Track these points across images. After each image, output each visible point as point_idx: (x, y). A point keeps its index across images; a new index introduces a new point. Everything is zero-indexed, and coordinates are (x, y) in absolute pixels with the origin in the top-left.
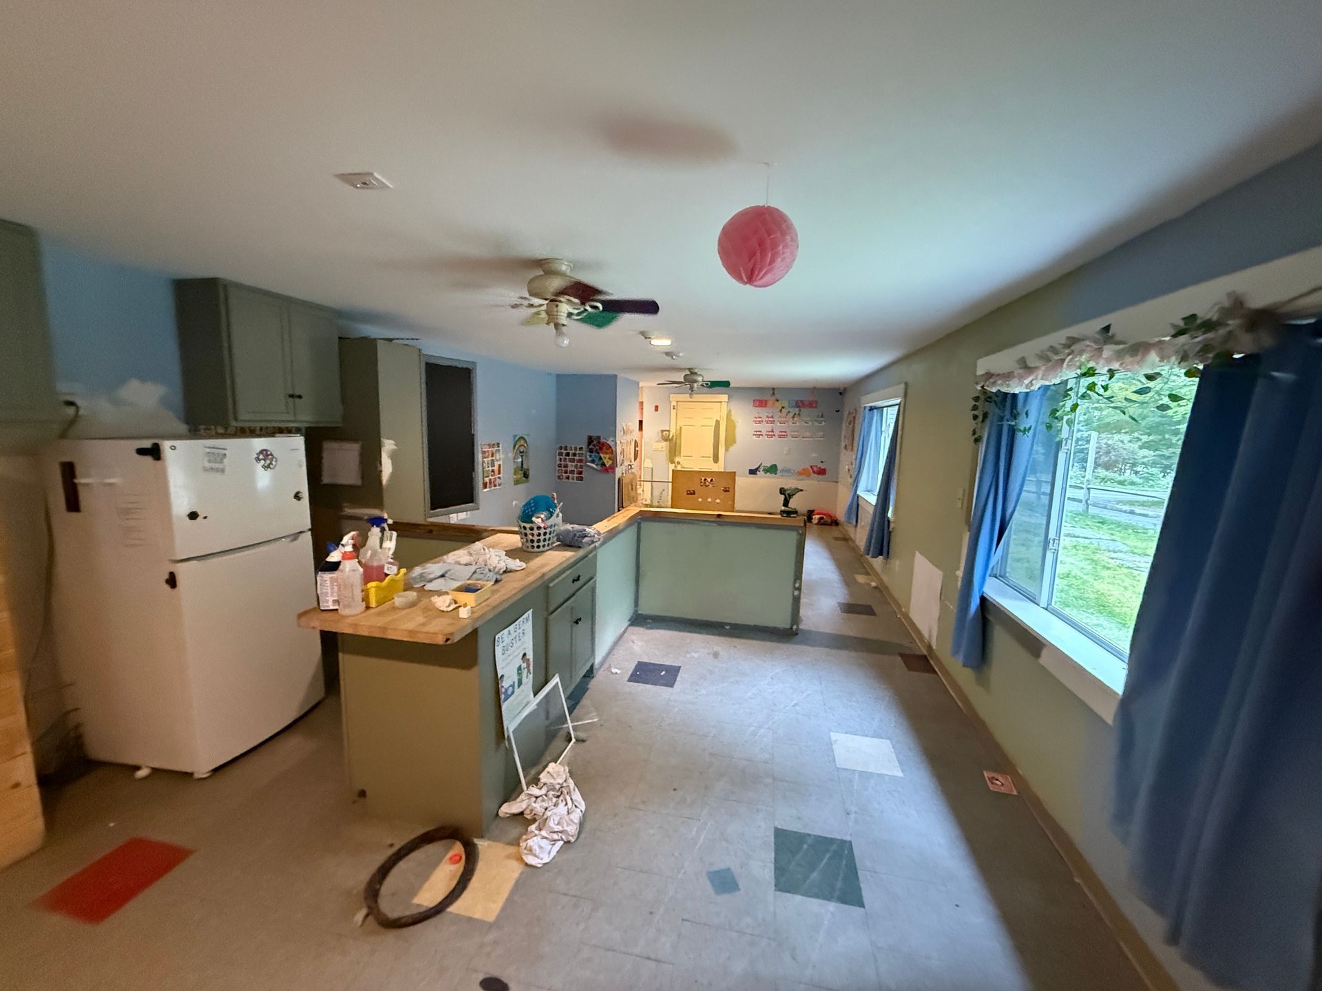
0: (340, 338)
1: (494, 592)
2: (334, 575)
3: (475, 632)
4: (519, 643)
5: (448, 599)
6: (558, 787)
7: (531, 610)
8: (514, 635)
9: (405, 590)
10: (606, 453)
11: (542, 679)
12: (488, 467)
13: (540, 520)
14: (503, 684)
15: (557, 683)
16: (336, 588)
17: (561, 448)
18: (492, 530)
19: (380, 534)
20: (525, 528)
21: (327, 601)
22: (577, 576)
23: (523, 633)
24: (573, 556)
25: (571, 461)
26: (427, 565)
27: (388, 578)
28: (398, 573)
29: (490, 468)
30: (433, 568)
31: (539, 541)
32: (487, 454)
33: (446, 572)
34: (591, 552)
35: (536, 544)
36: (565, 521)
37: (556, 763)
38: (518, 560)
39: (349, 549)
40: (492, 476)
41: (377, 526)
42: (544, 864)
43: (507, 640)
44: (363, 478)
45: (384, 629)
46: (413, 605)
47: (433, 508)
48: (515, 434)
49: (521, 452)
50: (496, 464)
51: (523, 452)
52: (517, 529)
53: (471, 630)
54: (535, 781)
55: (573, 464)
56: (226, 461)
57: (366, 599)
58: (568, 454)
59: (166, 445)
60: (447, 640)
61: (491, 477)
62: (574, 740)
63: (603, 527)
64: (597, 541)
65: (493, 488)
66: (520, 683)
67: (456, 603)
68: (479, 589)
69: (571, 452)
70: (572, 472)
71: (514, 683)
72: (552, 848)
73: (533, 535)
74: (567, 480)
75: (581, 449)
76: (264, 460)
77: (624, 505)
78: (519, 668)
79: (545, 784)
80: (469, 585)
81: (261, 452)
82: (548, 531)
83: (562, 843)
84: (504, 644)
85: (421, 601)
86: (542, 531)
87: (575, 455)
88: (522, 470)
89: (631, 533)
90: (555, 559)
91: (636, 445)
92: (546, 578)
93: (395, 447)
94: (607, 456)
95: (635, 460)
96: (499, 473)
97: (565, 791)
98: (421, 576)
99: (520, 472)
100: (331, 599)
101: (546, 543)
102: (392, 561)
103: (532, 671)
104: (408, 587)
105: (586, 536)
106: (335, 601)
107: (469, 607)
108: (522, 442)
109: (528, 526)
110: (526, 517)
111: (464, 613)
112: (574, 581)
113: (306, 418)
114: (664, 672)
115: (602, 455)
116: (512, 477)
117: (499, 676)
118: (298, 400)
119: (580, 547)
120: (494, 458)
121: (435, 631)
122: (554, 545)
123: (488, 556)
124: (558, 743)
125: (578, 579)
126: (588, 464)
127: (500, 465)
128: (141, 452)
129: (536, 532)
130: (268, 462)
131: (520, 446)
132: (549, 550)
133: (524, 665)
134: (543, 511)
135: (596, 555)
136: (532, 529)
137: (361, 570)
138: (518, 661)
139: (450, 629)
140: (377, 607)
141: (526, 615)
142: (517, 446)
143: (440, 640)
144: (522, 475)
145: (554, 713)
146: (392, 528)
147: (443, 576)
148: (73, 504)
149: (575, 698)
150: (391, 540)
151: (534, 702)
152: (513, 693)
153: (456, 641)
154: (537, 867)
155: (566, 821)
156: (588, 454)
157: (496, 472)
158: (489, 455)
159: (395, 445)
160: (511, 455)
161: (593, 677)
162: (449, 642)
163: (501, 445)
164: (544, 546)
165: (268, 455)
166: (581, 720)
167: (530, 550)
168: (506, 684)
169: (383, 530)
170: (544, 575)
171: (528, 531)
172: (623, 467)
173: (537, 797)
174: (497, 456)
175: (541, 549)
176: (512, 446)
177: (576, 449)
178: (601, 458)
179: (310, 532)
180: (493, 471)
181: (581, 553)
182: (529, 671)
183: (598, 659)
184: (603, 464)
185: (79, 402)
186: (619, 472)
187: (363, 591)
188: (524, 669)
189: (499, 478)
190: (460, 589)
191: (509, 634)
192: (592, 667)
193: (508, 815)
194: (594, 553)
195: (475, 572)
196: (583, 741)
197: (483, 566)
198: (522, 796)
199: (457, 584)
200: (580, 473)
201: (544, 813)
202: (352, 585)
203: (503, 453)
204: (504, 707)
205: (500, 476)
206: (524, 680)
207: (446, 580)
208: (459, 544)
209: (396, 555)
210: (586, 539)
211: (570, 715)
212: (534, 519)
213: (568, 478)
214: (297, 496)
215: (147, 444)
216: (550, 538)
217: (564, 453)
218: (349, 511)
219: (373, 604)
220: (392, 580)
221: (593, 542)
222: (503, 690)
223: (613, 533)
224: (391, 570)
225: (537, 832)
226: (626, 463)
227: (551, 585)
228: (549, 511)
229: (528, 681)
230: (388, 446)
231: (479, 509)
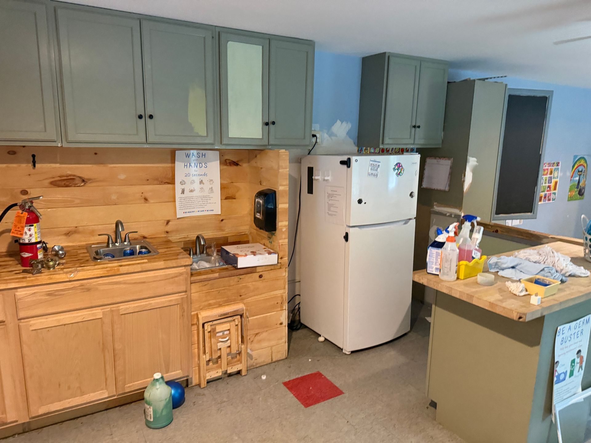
0: (448, 83)
1: (560, 290)
2: (439, 251)
3: (543, 318)
4: (577, 340)
5: (521, 286)
8: (573, 331)
9: (484, 272)
12: (545, 183)
14: (557, 369)
16: (439, 260)
18: (552, 238)
19: (470, 227)
20: (590, 240)
21: (432, 268)
23: (582, 333)
26: (502, 257)
27: (474, 260)
28: (481, 258)
29: (547, 185)
30: (506, 260)
32: (546, 172)
33: (517, 265)
38: (582, 268)
39: (452, 234)
40: (548, 191)
41: (469, 221)
43: (567, 334)
44: (450, 186)
45: (472, 297)
46: (491, 284)
47: (497, 213)
48: (575, 154)
49: (579, 171)
50: (553, 181)
51: (582, 171)
52: (581, 241)
53: (539, 316)
56: (379, 169)
57: (457, 272)
59: (353, 159)
60: (520, 318)
61: (546, 192)
65: (547, 202)
66: (572, 374)
68: (548, 285)
71: (566, 372)
76: (398, 169)
78: (573, 361)
80: (538, 279)
81: (397, 164)
84: (564, 336)
85: (497, 283)
93: (476, 164)
96: (555, 189)
98: (496, 264)
99: (576, 189)
100: (435, 267)
102: (478, 248)
103: (583, 368)
104: (486, 271)
106: (437, 269)
107: (539, 297)
108: (582, 162)
111: (535, 300)
113: (420, 141)
116: (567, 194)
117: (556, 361)
118: (417, 129)
120: (552, 176)
121: (511, 309)
123: (557, 258)
127: (556, 183)
128: (342, 163)
130: (399, 171)
131: (580, 166)
133: (578, 360)
137: (458, 251)
138: (573, 355)
139: (523, 310)
140: (464, 279)
141: (586, 318)
142: (576, 166)
143: (515, 317)
144: (577, 192)
146: (479, 224)
147: (513, 267)
148: (310, 191)
150: (479, 232)
151: (581, 395)
152: (564, 379)
153: (527, 320)
157: (552, 188)
159: (477, 162)
160: (569, 174)
162: (521, 320)
163: (560, 165)
165: (399, 166)
168: (559, 369)
169: (473, 225)
174: (556, 174)
176: (571, 165)
179: (415, 220)
180: (549, 187)
182: (581, 367)
185: (318, 135)
187: (457, 266)
188: (577, 363)
189: (555, 194)
190: (530, 280)
191: (570, 328)
195: (543, 270)
197: (551, 266)
199: (528, 277)
202: (451, 260)
203: (561, 171)
204: (555, 388)
205: (556, 191)
206: (575, 372)
207: (516, 271)
208: (525, 246)
209: (481, 245)
214: (411, 195)
215: (345, 158)
218: (437, 208)
219: (462, 276)
220: (477, 262)
222: (557, 374)
224: (477, 255)
229: (579, 375)
230: (472, 162)
231: (536, 218)
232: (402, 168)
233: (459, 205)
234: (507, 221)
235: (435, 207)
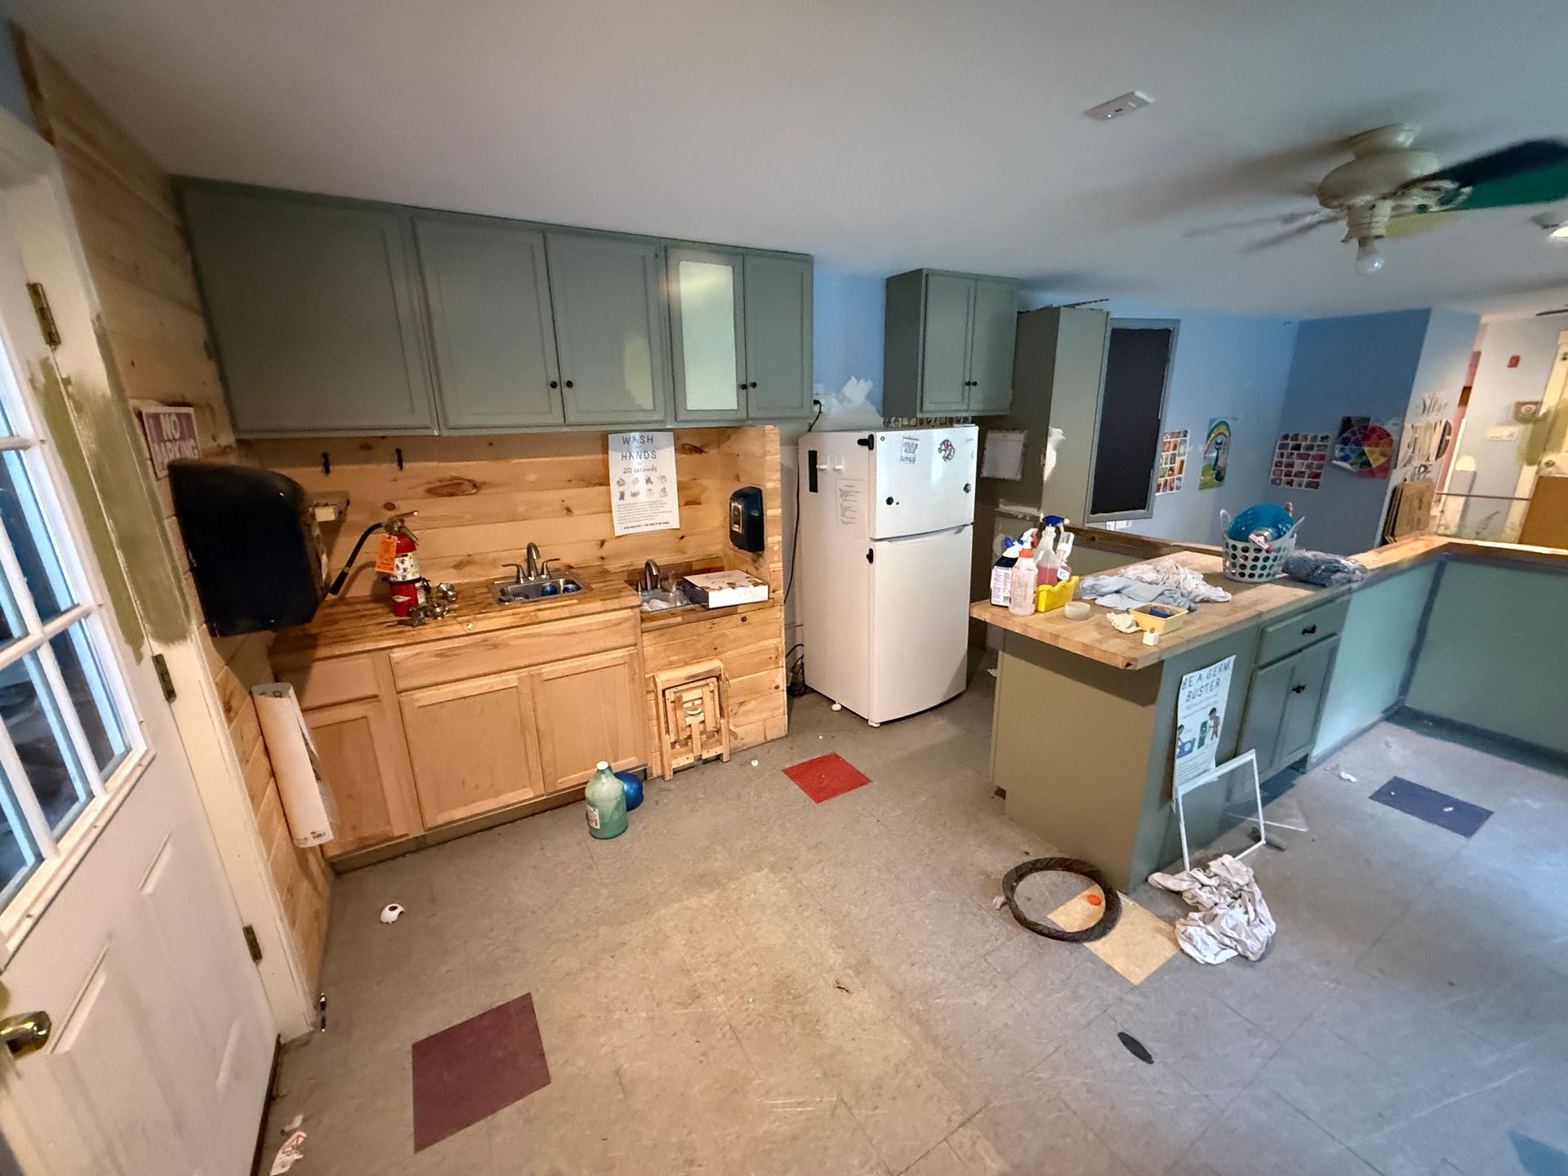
0: (1019, 313)
1: (1187, 623)
2: (1009, 571)
3: (1161, 664)
4: (1210, 694)
5: (1129, 618)
6: (1235, 887)
7: (1234, 657)
8: (1205, 681)
9: (1074, 600)
10: (1377, 445)
11: (1230, 747)
12: (1166, 464)
13: (1261, 539)
14: (1181, 736)
15: (1252, 760)
16: (1009, 585)
17: (1286, 437)
18: (1175, 546)
19: (1054, 535)
20: (1234, 548)
21: (998, 597)
22: (1311, 625)
23: (1218, 683)
24: (1307, 597)
25: (1300, 457)
26: (1101, 577)
27: (1060, 584)
28: (1069, 581)
29: (1169, 466)
30: (1108, 581)
31: (1254, 567)
32: (1167, 447)
33: (1123, 589)
34: (1342, 594)
35: (1247, 571)
36: (1299, 545)
37: (1234, 857)
38: (1220, 589)
39: (1027, 546)
40: (1169, 475)
41: (1053, 526)
42: (1206, 963)
43: (1196, 685)
44: (1023, 473)
45: (1057, 637)
46: (1085, 617)
47: (1093, 512)
48: (1212, 417)
49: (1217, 444)
50: (1178, 460)
51: (1221, 444)
52: (1220, 549)
53: (1156, 661)
54: (1203, 865)
55: (1305, 462)
56: (917, 451)
57: (1036, 602)
58: (1298, 447)
59: (878, 435)
60: (1128, 665)
61: (1167, 478)
62: (1263, 842)
63: (1371, 560)
64: (1356, 581)
65: (1168, 492)
66: (1201, 743)
67: (1138, 625)
68: (1170, 616)
69: (1303, 444)
70: (1300, 474)
71: (1194, 739)
72: (1219, 952)
73: (1246, 558)
74: (1288, 487)
75: (1325, 438)
76: (945, 450)
77: (1396, 533)
78: (1204, 724)
79: (1216, 875)
80: (1155, 607)
81: (943, 443)
82: (1272, 555)
83: (1236, 954)
84: (1191, 689)
85: (1093, 615)
86: (1263, 555)
87: (1311, 447)
88: (1214, 469)
89: (1424, 576)
90: (1277, 596)
91: (1447, 429)
92: (1266, 618)
93: (1062, 437)
94: (1377, 450)
95: (1437, 457)
96: (1180, 472)
97: (1246, 896)
98: (1093, 587)
99: (1212, 472)
100: (1002, 595)
101: (1265, 572)
102: (1066, 565)
103: (1219, 734)
104: (1077, 598)
105: (1338, 571)
106: (1005, 598)
107: (1156, 634)
108: (1223, 429)
109: (1240, 545)
110: (1240, 532)
111: (1149, 639)
112: (1305, 631)
113: (977, 407)
114: (1451, 809)
115: (1366, 449)
116: (1198, 478)
117: (1179, 725)
118: (973, 387)
119: (1324, 586)
120: (1176, 452)
121: (1114, 652)
122: (1278, 576)
123: (1183, 576)
124: (1235, 836)
125: (1313, 630)
126: (1335, 462)
127: (1182, 462)
128: (861, 442)
129: (1251, 554)
130: (948, 452)
131: (1219, 435)
132: (1268, 582)
133: (1211, 723)
134: (1268, 527)
135: (1348, 602)
136: (1245, 550)
137: (1037, 570)
138: (1204, 716)
139: (1132, 654)
140: (1046, 611)
141: (1225, 661)
142: (1213, 435)
143: (1120, 663)
144: (1214, 476)
145: (1237, 797)
146: (1067, 529)
147: (1118, 592)
148: (814, 487)
149: (1274, 788)
150: (1067, 542)
151: (1215, 773)
152: (1190, 751)
153: (1138, 667)
154: (1197, 962)
155: (1246, 931)
156: (1339, 446)
157: (1176, 470)
158: (1169, 448)
159: (1063, 435)
160: (1201, 448)
161: (1304, 773)
162: (1129, 668)
163: (1189, 435)
164: (1261, 576)
165: (948, 446)
166: (1280, 821)
167: (1238, 578)
168: (1184, 737)
169: (1058, 531)
170: (1260, 614)
171: (1239, 553)
172: (1410, 469)
173: (1203, 885)
174: (1182, 449)
175: (1256, 579)
176: (1206, 434)
177: (1314, 438)
178: (1363, 454)
179: (972, 526)
180: (1172, 469)
181: (1324, 594)
182: (1215, 733)
183: (1317, 751)
184: (1368, 464)
185: (822, 401)
186: (1396, 478)
187: (1035, 592)
188: (1210, 727)
189: (1179, 479)
190: (1142, 610)
191: (1200, 678)
192: (1304, 761)
193: (1160, 887)
194: (1345, 598)
195: (1162, 594)
196: (1279, 848)
197: (1174, 589)
198: (1183, 875)
199: (1140, 605)
200: (1317, 476)
201: (1212, 907)
202: (1026, 586)
203: (1190, 444)
204: (1178, 762)
205: (1182, 476)
206: (1207, 740)
207: (1121, 597)
208: (1133, 559)
209: (1071, 561)
210: (1338, 575)
211: (1263, 806)
212: (1252, 536)
213: (1290, 483)
214: (966, 489)
215: (865, 435)
216: (1272, 566)
217: (1291, 444)
219: (1042, 608)
220: (1064, 586)
221: (1349, 581)
222: (1180, 744)
223: (1388, 573)
224: (1064, 575)
225: (1201, 923)
226: (1416, 463)
227: (1270, 630)
228: (1277, 527)
229: (1212, 744)
230: (1056, 435)
231: (1151, 517)
232: (952, 448)
233: (1037, 502)
234: (1108, 523)
235: (1000, 506)
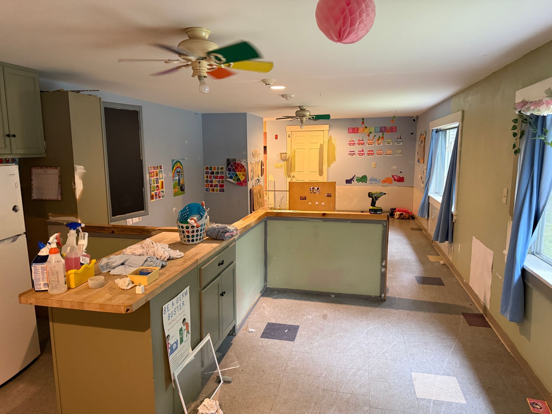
0: (41, 91)
1: (161, 275)
2: (44, 265)
3: (148, 304)
4: (180, 311)
5: (127, 280)
7: (189, 287)
8: (176, 306)
9: (96, 275)
10: (241, 171)
11: (197, 337)
12: (154, 184)
13: (193, 221)
14: (169, 342)
15: (209, 340)
16: (45, 275)
17: (207, 168)
18: (158, 230)
19: (76, 235)
20: (182, 227)
21: (40, 285)
22: (221, 261)
23: (183, 304)
24: (218, 247)
25: (215, 177)
26: (111, 257)
27: (83, 266)
28: (90, 262)
29: (156, 185)
30: (115, 259)
31: (193, 236)
32: (153, 174)
33: (125, 262)
34: (231, 243)
35: (191, 239)
36: (211, 221)
38: (178, 251)
39: (54, 246)
40: (157, 190)
41: (74, 229)
43: (171, 309)
44: (62, 194)
45: (82, 303)
46: (102, 285)
47: (114, 215)
48: (173, 159)
50: (160, 181)
51: (179, 172)
52: (176, 228)
53: (145, 303)
55: (217, 180)
57: (67, 282)
58: (212, 173)
60: (128, 310)
62: (222, 382)
63: (239, 225)
64: (235, 235)
65: (158, 199)
66: (182, 341)
67: (133, 283)
68: (150, 273)
69: (215, 171)
70: (216, 186)
71: (177, 340)
73: (188, 232)
74: (212, 192)
75: (222, 168)
77: (254, 209)
78: (181, 330)
80: (142, 270)
82: (199, 229)
84: (169, 313)
85: (107, 282)
86: (195, 229)
87: (218, 173)
88: (179, 185)
89: (260, 229)
90: (205, 249)
91: (262, 164)
92: (199, 262)
93: (84, 171)
94: (241, 173)
95: (262, 175)
96: (162, 188)
98: (107, 264)
99: (178, 187)
100: (42, 283)
101: (198, 238)
102: (85, 254)
103: (190, 332)
104: (98, 273)
105: (227, 232)
106: (45, 284)
107: (142, 286)
108: (179, 165)
109: (185, 225)
110: (183, 218)
111: (139, 290)
112: (219, 265)
113: (19, 152)
114: (287, 330)
115: (238, 173)
116: (172, 191)
117: (166, 336)
118: (12, 138)
119: (223, 240)
120: (158, 177)
121: (119, 304)
122: (204, 239)
123: (156, 248)
124: (211, 384)
125: (222, 263)
126: (227, 179)
127: (162, 182)
129: (190, 230)
131: (177, 168)
132: (201, 243)
133: (184, 328)
134: (195, 215)
135: (235, 245)
136: (187, 228)
137: (63, 261)
138: (180, 325)
139: (129, 302)
140: (76, 288)
141: (185, 291)
142: (175, 168)
143: (123, 311)
144: (180, 189)
145: (207, 363)
146: (84, 230)
147: (123, 264)
149: (222, 351)
150: (84, 239)
151: (192, 355)
152: (177, 348)
153: (134, 311)
156: (228, 172)
157: (160, 187)
159: (85, 169)
160: (171, 175)
161: (235, 335)
162: (129, 312)
163: (163, 167)
164: (197, 240)
166: (227, 367)
167: (187, 243)
168: (171, 341)
169: (78, 232)
170: (197, 261)
171: (185, 230)
172: (254, 181)
174: (161, 176)
175: (195, 242)
176: (171, 168)
177: (218, 169)
178: (237, 175)
179: (25, 235)
180: (157, 186)
181: (224, 244)
182: (188, 332)
183: (238, 322)
184: (239, 179)
186: (250, 185)
187: (65, 276)
188: (184, 330)
189: (163, 192)
190: (136, 273)
191: (173, 304)
192: (234, 327)
194: (234, 243)
195: (146, 261)
196: (229, 382)
197: (152, 255)
199: (134, 269)
200: (222, 186)
202: (57, 273)
203: (164, 173)
204: (170, 358)
205: (164, 190)
206: (185, 338)
207: (125, 267)
209: (88, 250)
210: (227, 234)
211: (219, 364)
212: (189, 220)
213: (213, 190)
214: (15, 209)
216: (201, 234)
217: (210, 172)
218: (52, 219)
219: (73, 285)
220: (86, 268)
221: (232, 236)
222: (170, 346)
223: (247, 229)
224: (85, 260)
226: (255, 178)
227: (203, 268)
228: (200, 214)
229: (188, 338)
230: (79, 170)
231: (147, 215)
233: (75, 213)
234: (127, 220)
235: (50, 217)
